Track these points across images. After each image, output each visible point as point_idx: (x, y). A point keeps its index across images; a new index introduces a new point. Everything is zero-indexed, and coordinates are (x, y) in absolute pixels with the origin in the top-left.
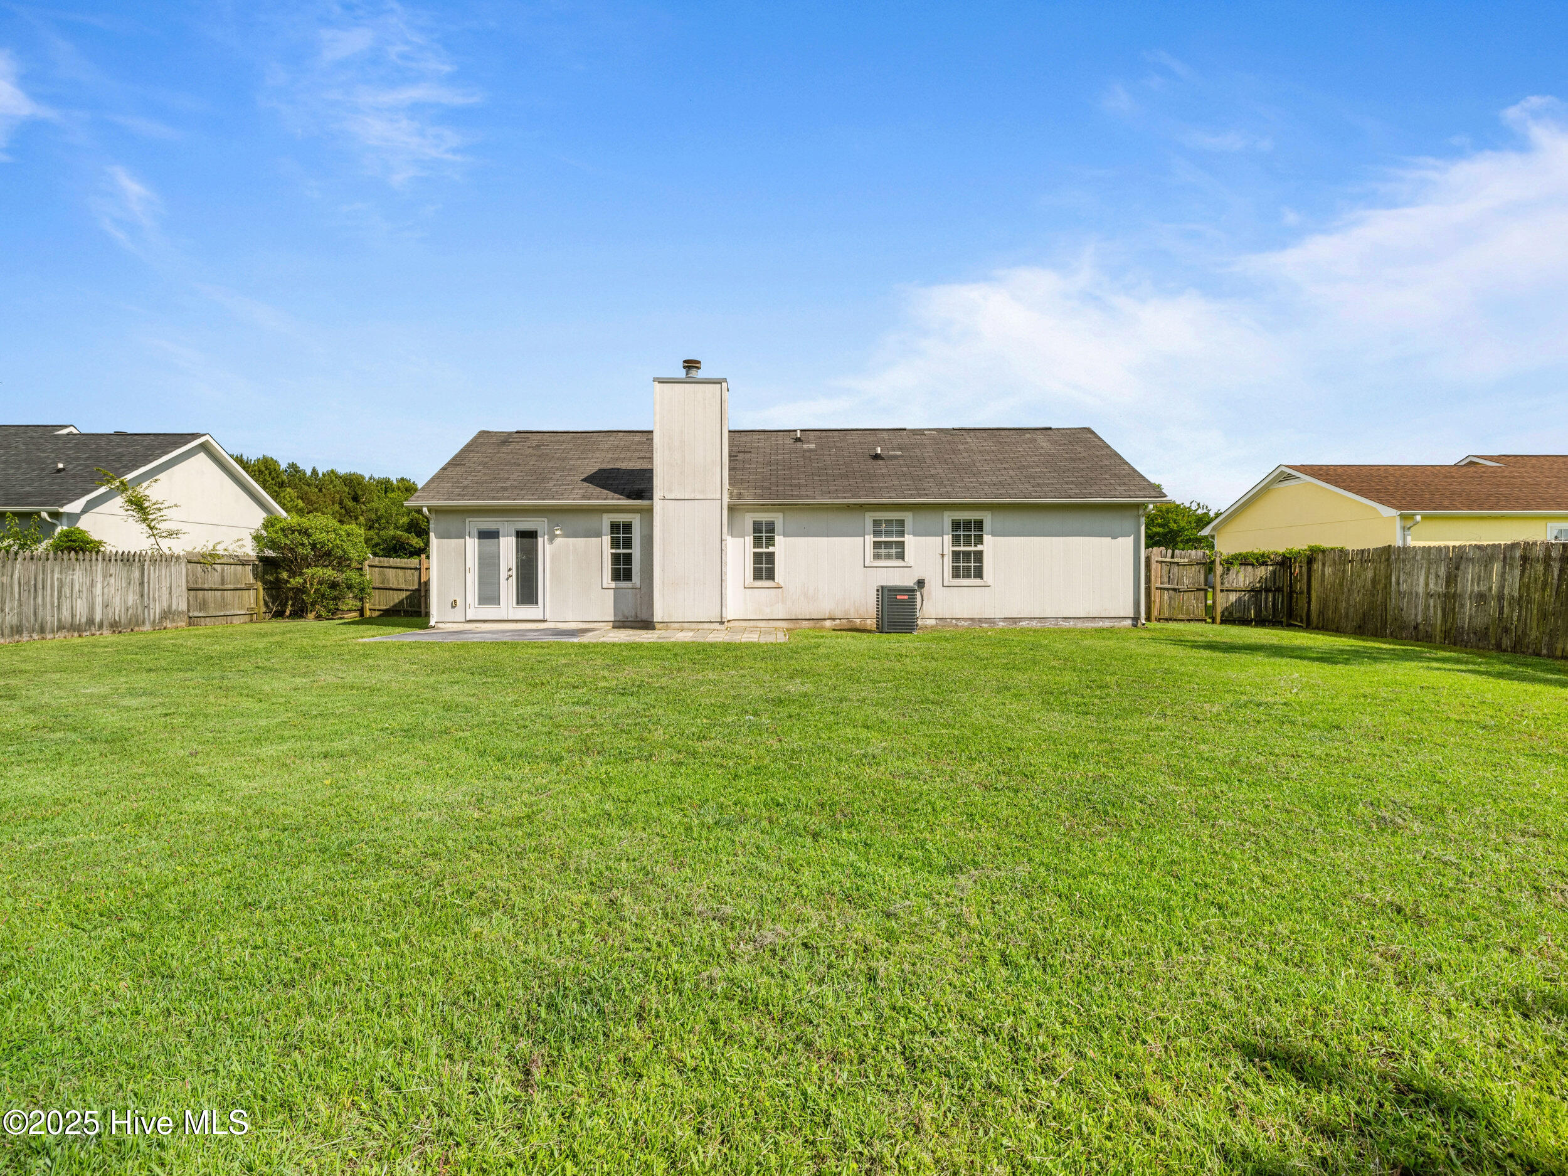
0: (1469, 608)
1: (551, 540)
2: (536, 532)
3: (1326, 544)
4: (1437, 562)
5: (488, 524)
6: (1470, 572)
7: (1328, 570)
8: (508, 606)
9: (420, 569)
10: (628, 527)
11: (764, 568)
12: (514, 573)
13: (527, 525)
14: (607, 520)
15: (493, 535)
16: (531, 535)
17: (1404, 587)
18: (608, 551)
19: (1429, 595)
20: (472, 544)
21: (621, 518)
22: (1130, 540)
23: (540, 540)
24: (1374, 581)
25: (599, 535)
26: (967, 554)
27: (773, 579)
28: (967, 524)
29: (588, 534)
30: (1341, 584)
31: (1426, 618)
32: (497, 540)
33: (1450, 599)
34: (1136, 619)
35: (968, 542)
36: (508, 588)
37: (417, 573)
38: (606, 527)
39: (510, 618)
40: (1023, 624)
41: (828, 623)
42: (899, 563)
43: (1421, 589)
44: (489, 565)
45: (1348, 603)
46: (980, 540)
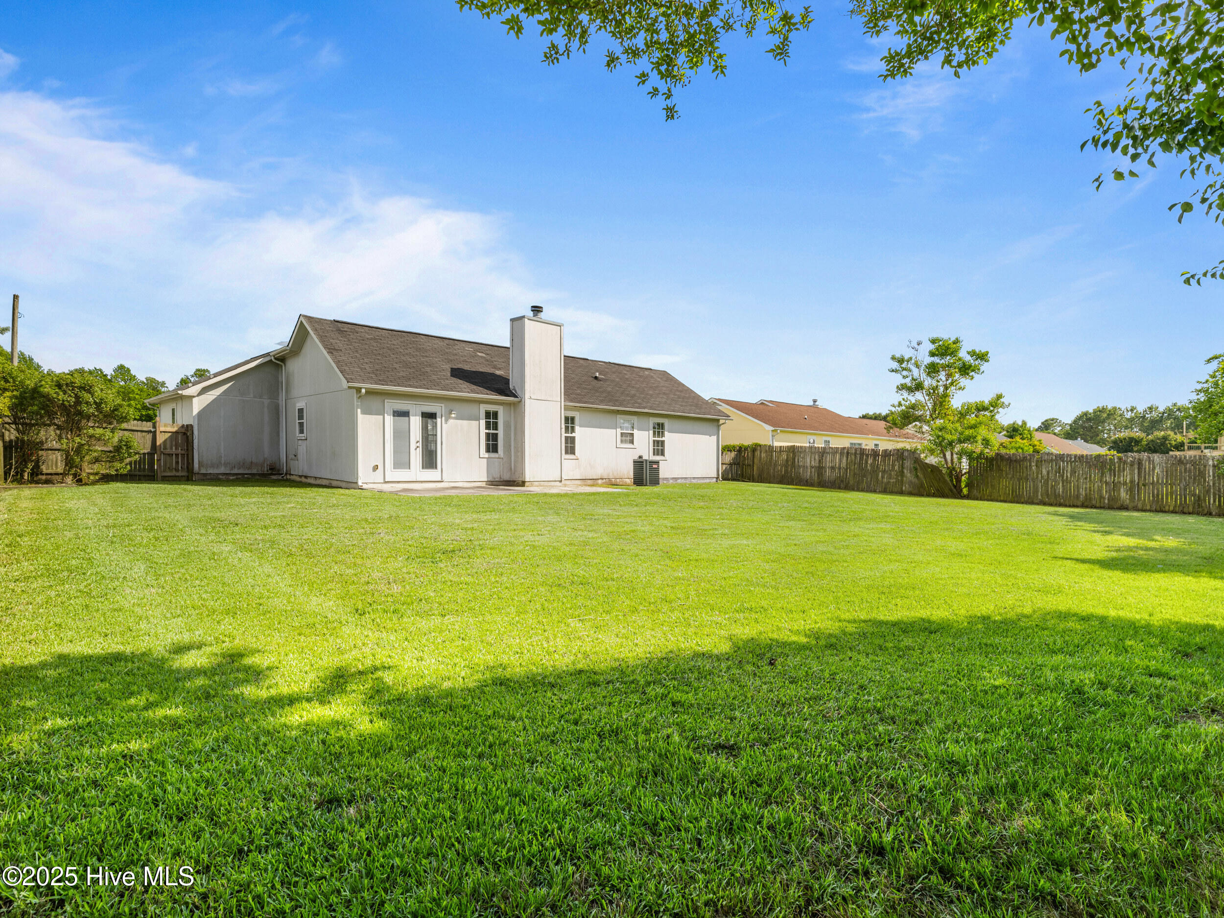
0: (828, 472)
1: (446, 421)
2: (435, 414)
3: (762, 443)
4: (815, 453)
5: (401, 405)
6: (829, 458)
7: (763, 455)
8: (416, 471)
9: (155, 432)
10: (495, 415)
11: (570, 447)
12: (420, 444)
13: (430, 408)
14: (483, 408)
15: (405, 414)
16: (432, 416)
17: (801, 464)
18: (484, 431)
19: (811, 467)
20: (389, 419)
21: (492, 408)
22: (715, 438)
23: (439, 420)
24: (787, 461)
25: (478, 419)
26: (658, 442)
27: (574, 453)
28: (658, 424)
29: (470, 418)
30: (770, 461)
31: (811, 476)
32: (407, 418)
33: (820, 469)
34: (717, 478)
35: (659, 436)
36: (416, 456)
37: (150, 436)
38: (483, 415)
39: (418, 480)
40: (679, 481)
41: (600, 482)
42: (631, 446)
43: (808, 464)
44: (401, 437)
45: (774, 470)
46: (663, 435)
